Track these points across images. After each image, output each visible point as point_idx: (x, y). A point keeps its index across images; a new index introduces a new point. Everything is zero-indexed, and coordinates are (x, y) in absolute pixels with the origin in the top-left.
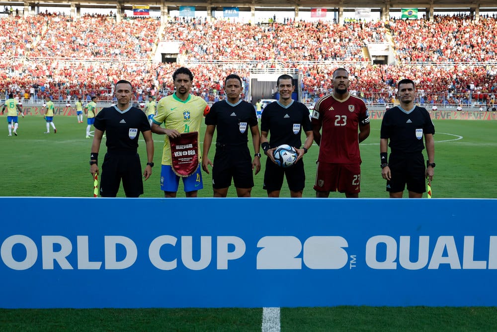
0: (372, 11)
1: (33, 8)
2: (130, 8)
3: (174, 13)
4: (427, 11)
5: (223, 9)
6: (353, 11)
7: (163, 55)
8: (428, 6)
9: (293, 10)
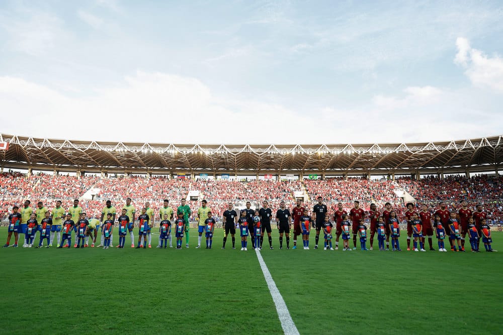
0: (295, 175)
1: (128, 175)
2: (176, 175)
3: (197, 177)
4: (322, 175)
5: (222, 175)
6: (285, 175)
7: (191, 197)
8: (322, 173)
9: (256, 175)
